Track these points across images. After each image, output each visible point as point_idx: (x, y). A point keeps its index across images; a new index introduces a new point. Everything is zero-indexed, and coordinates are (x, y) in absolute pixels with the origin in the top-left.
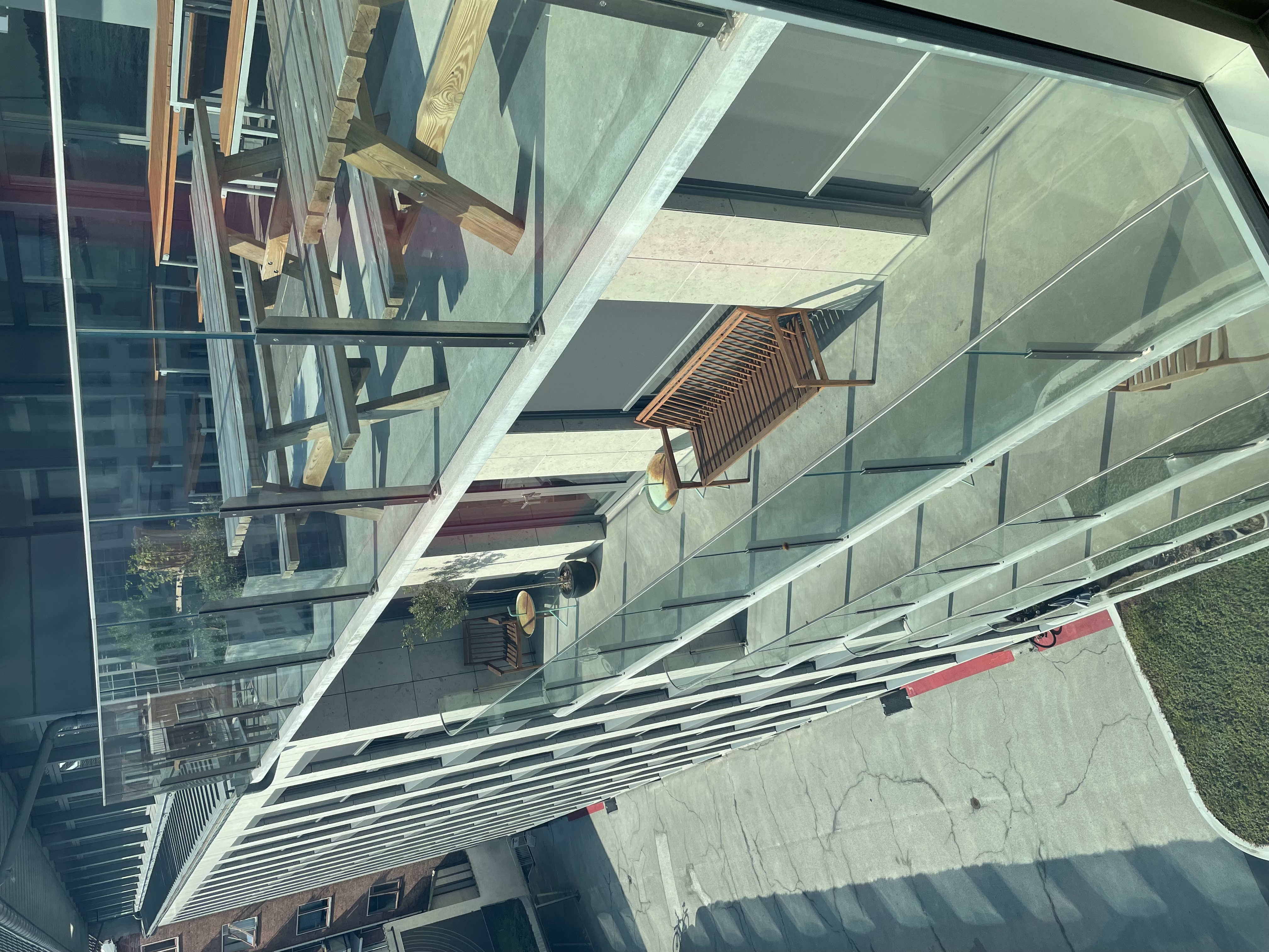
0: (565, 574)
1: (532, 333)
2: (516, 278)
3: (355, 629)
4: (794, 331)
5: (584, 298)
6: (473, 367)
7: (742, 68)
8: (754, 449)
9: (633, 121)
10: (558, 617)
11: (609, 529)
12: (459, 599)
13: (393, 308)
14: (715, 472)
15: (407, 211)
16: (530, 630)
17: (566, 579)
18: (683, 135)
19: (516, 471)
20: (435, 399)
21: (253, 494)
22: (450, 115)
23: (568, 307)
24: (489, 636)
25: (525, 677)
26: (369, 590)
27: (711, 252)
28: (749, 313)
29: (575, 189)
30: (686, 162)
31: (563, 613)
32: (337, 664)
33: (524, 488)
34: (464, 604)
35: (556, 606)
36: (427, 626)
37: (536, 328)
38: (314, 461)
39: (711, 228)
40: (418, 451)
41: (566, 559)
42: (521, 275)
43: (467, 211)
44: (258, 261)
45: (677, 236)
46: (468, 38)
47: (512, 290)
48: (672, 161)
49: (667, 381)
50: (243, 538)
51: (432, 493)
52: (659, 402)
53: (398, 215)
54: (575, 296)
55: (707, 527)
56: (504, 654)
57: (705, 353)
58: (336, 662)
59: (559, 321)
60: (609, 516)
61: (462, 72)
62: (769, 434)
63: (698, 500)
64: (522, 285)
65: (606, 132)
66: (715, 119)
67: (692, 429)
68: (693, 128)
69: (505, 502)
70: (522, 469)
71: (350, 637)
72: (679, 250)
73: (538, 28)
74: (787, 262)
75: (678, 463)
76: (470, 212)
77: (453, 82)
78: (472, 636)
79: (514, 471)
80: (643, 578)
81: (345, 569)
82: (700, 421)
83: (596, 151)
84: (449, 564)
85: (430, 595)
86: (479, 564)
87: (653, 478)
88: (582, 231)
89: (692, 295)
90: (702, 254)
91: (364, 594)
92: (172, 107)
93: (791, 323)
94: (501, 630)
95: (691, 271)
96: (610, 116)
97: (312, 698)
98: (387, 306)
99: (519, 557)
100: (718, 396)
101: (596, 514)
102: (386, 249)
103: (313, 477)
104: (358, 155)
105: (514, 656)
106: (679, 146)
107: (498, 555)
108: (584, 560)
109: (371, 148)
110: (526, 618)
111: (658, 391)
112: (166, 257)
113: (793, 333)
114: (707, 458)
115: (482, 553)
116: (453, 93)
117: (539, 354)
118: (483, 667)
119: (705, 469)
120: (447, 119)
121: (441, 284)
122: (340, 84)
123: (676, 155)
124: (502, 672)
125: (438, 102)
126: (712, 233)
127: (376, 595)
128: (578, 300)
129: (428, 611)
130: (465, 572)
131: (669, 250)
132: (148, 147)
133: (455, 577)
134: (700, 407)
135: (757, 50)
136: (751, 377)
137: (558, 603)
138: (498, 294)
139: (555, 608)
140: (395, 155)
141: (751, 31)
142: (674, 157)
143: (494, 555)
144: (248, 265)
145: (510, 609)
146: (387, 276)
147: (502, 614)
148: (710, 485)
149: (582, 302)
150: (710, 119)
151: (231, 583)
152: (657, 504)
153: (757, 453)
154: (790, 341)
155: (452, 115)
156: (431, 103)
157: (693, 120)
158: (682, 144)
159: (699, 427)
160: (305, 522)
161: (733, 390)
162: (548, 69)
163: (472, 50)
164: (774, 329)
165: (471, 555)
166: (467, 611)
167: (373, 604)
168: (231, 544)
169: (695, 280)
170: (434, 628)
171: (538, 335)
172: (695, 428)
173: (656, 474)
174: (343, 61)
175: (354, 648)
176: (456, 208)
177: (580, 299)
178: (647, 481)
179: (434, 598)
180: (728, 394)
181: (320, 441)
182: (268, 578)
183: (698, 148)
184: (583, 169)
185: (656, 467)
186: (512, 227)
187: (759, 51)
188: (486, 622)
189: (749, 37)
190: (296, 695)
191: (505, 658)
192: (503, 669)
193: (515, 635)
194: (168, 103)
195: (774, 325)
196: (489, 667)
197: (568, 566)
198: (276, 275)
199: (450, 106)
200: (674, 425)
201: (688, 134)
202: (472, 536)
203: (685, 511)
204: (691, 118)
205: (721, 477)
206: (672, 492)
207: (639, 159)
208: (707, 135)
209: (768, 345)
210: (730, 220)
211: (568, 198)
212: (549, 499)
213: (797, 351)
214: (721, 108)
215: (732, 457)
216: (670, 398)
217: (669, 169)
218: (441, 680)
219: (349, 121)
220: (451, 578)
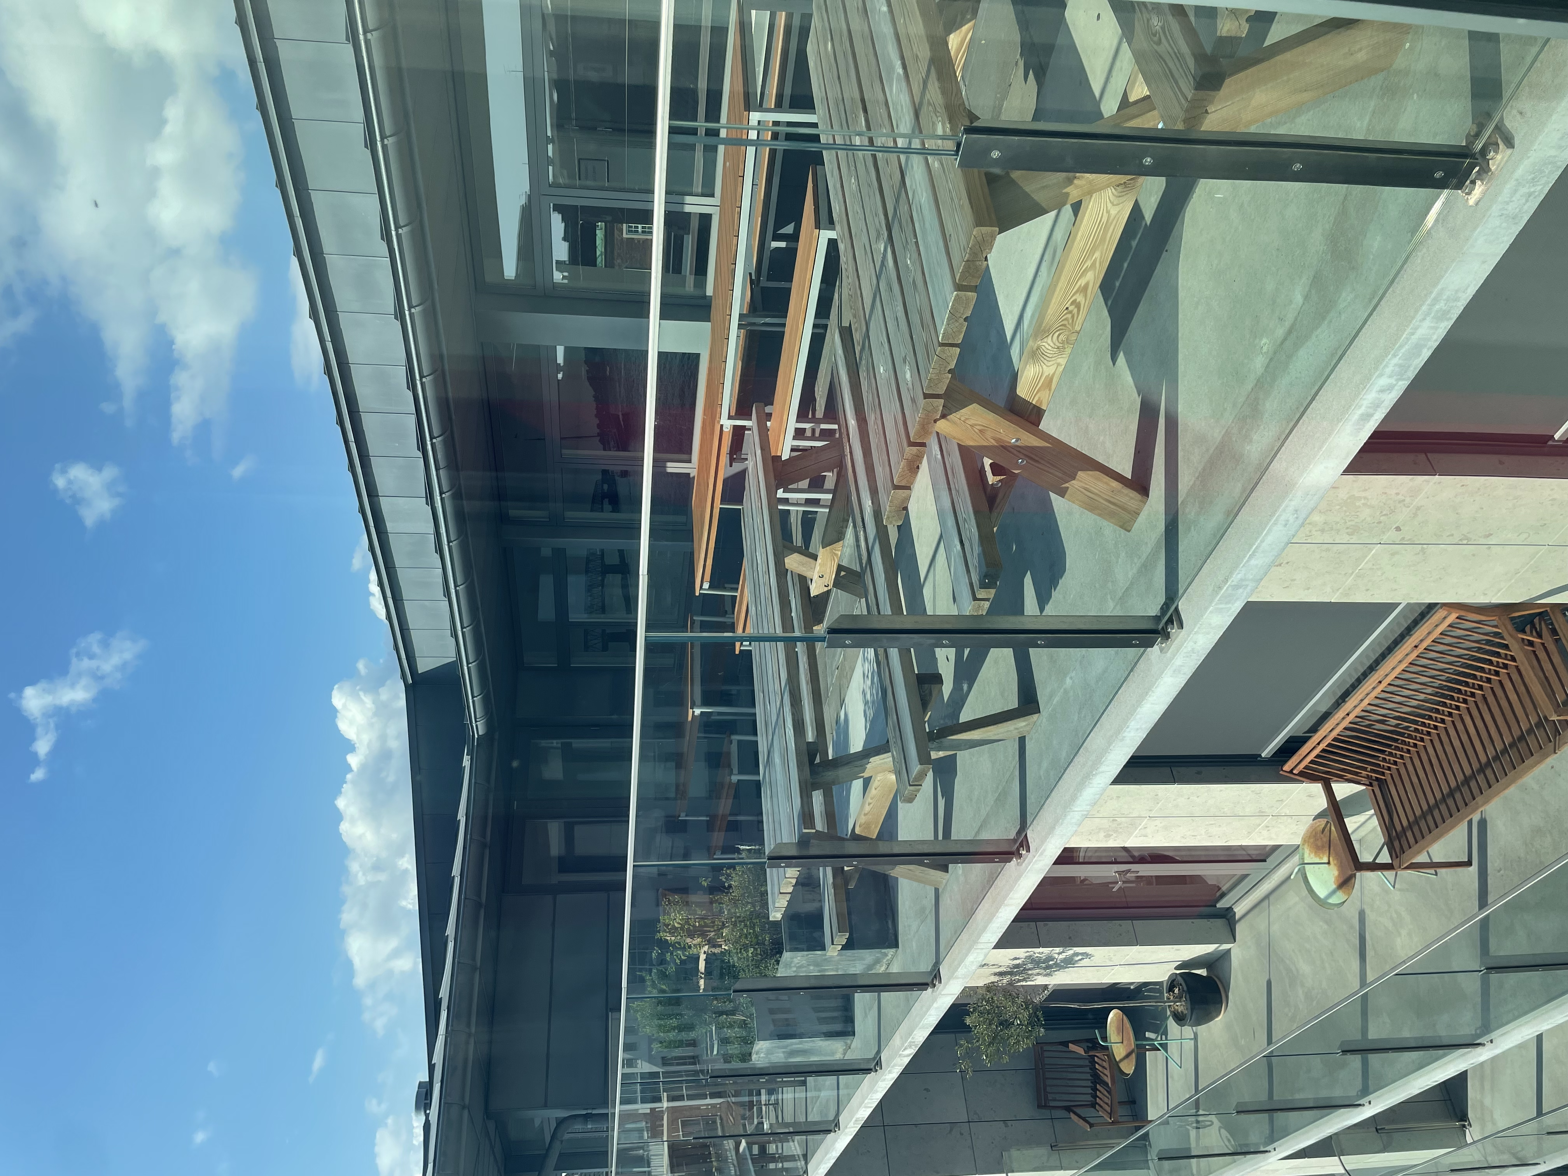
0: (1176, 991)
1: (1164, 629)
2: (1136, 560)
3: (910, 1033)
4: (1540, 636)
5: (1245, 574)
6: (1073, 682)
7: (1504, 225)
8: (1476, 817)
9: (1319, 330)
10: (1167, 1053)
11: (1239, 928)
12: (1031, 1012)
13: (983, 602)
14: (1415, 848)
15: (1000, 484)
16: (1128, 1068)
17: (1179, 998)
18: (1408, 330)
19: (1108, 836)
20: (1019, 725)
21: (804, 841)
22: (1059, 360)
23: (1220, 588)
24: (1070, 1070)
25: (1127, 1137)
26: (929, 980)
27: (1398, 529)
28: (1462, 613)
29: (1227, 434)
30: (1412, 369)
31: (1173, 1047)
32: (884, 1080)
33: (1116, 862)
34: (1039, 1020)
35: (1164, 1037)
36: (989, 1045)
37: (1170, 621)
38: (869, 804)
39: (1397, 494)
40: (997, 795)
41: (1176, 968)
42: (1144, 556)
43: (1074, 479)
44: (808, 574)
45: (1344, 508)
46: (1089, 263)
47: (1130, 576)
48: (1388, 370)
49: (1325, 717)
50: (788, 897)
51: (1018, 850)
52: (1318, 744)
53: (989, 489)
54: (1231, 573)
55: (1404, 932)
56: (1092, 1099)
57: (1387, 675)
58: (884, 1077)
59: (1206, 609)
60: (1239, 910)
61: (1078, 306)
62: (1502, 795)
63: (1387, 891)
64: (1146, 568)
65: (1275, 353)
66: (1459, 304)
67: (1371, 785)
68: (1424, 319)
69: (1086, 882)
70: (1115, 835)
71: (903, 1044)
72: (1347, 528)
73: (1167, 251)
74: (1525, 536)
75: (1353, 833)
76: (1078, 480)
77: (1066, 319)
78: (1047, 1067)
79: (1105, 836)
80: (1301, 1007)
81: (896, 951)
82: (1383, 774)
83: (1258, 381)
84: (1017, 962)
85: (993, 1002)
86: (1056, 965)
87: (1312, 855)
88: (1239, 485)
89: (1367, 590)
90: (1384, 533)
91: (923, 986)
92: (722, 426)
93: (1533, 626)
94: (1087, 1063)
95: (1366, 557)
96: (1280, 332)
97: (851, 1124)
98: (975, 599)
99: (1110, 960)
100: (1410, 737)
101: (1218, 906)
102: (974, 530)
103: (867, 826)
104: (948, 420)
105: (1107, 1104)
106: (1401, 346)
107: (1082, 954)
108: (1203, 972)
109: (963, 411)
110: (1121, 1050)
111: (1314, 729)
112: (706, 585)
113: (1539, 641)
114: (1399, 828)
115: (1061, 949)
116: (1067, 333)
117: (1174, 656)
118: (1063, 1113)
119: (1396, 844)
120: (1056, 365)
121: (1028, 580)
122: (944, 327)
123: (1395, 361)
124: (1091, 1125)
125: (1047, 346)
126: (1400, 502)
127: (938, 989)
128: (1236, 578)
129: (990, 1024)
130: (1038, 974)
131: (1332, 529)
132: (693, 473)
133: (1024, 980)
134: (1383, 752)
135: (1529, 197)
136: (1468, 709)
137: (1165, 1033)
138: (1110, 584)
139: (1161, 1040)
140: (991, 416)
141: (1520, 172)
142: (1393, 363)
143: (1077, 954)
144: (796, 580)
145: (1099, 1032)
146: (976, 563)
147: (1087, 1041)
148: (1407, 868)
149: (1242, 580)
150: (1451, 304)
151: (765, 958)
152: (1322, 892)
153: (1483, 824)
154: (1534, 652)
155: (1063, 361)
156: (1038, 348)
157: (1424, 308)
158: (1406, 343)
159: (1382, 783)
160: (854, 885)
161: (1436, 728)
162: (1181, 294)
163: (1093, 276)
164: (1506, 635)
165: (1046, 951)
166: (1042, 1030)
167: (934, 1000)
168: (774, 903)
169: (1371, 569)
170: (999, 1049)
171: (1173, 631)
172: (1375, 783)
173: (1317, 849)
174: (948, 299)
175: (907, 1060)
176: (1060, 475)
177: (1239, 576)
178: (1303, 859)
179: (997, 1007)
180: (1429, 733)
181: (879, 778)
182: (807, 955)
183: (1431, 347)
184: (1240, 406)
185: (1316, 840)
186: (1131, 495)
187: (1531, 198)
188: (1065, 1049)
189: (1517, 180)
190: (831, 1118)
191: (1093, 1105)
192: (1091, 1120)
193: (1107, 1072)
194: (719, 422)
195: (1506, 628)
196: (1072, 1115)
197: (1179, 978)
198: (826, 589)
199: (1060, 350)
200: (1342, 779)
201: (1416, 328)
202: (1047, 925)
203: (1365, 907)
204: (1421, 306)
205: (1422, 858)
206: (1345, 877)
207: (1332, 376)
208: (1445, 328)
209: (1493, 659)
210: (1428, 481)
211: (1216, 448)
212: (1148, 880)
213: (1547, 666)
214: (1469, 286)
215: (1442, 827)
216: (1335, 739)
217: (1383, 381)
218: (1006, 1126)
219: (950, 371)
220: (1019, 981)
